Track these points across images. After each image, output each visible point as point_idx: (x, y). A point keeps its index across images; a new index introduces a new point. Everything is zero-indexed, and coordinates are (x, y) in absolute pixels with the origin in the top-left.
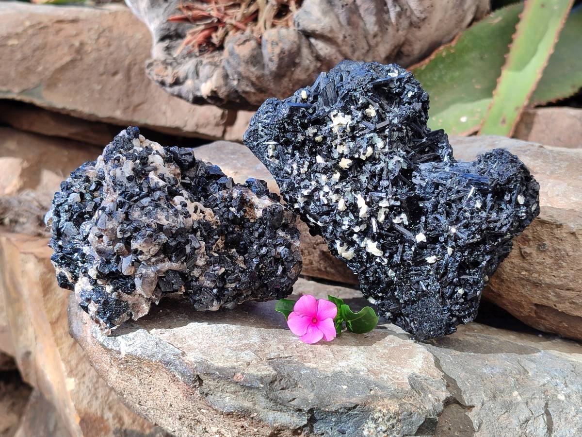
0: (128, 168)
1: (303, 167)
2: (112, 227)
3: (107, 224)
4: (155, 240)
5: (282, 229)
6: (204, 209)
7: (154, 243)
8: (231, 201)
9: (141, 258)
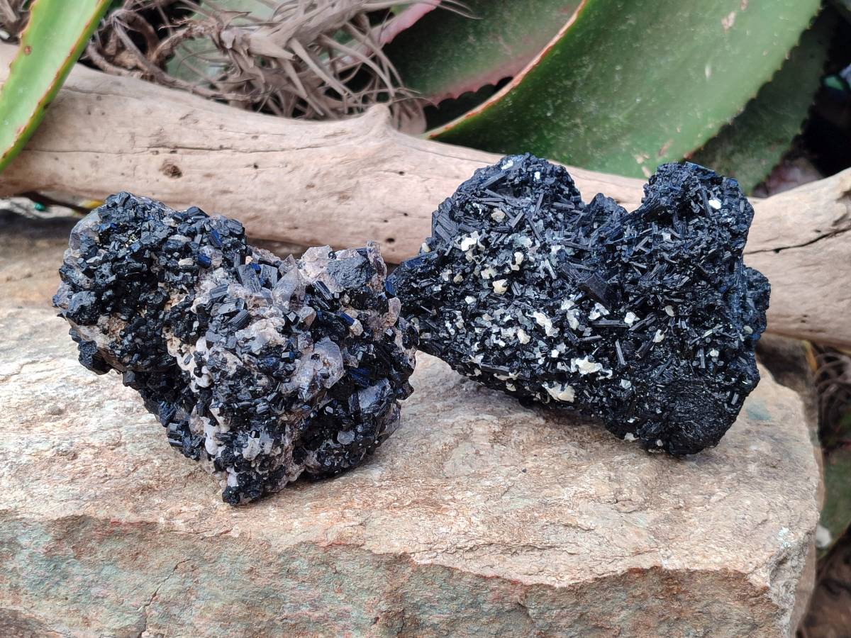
1: (457, 320)
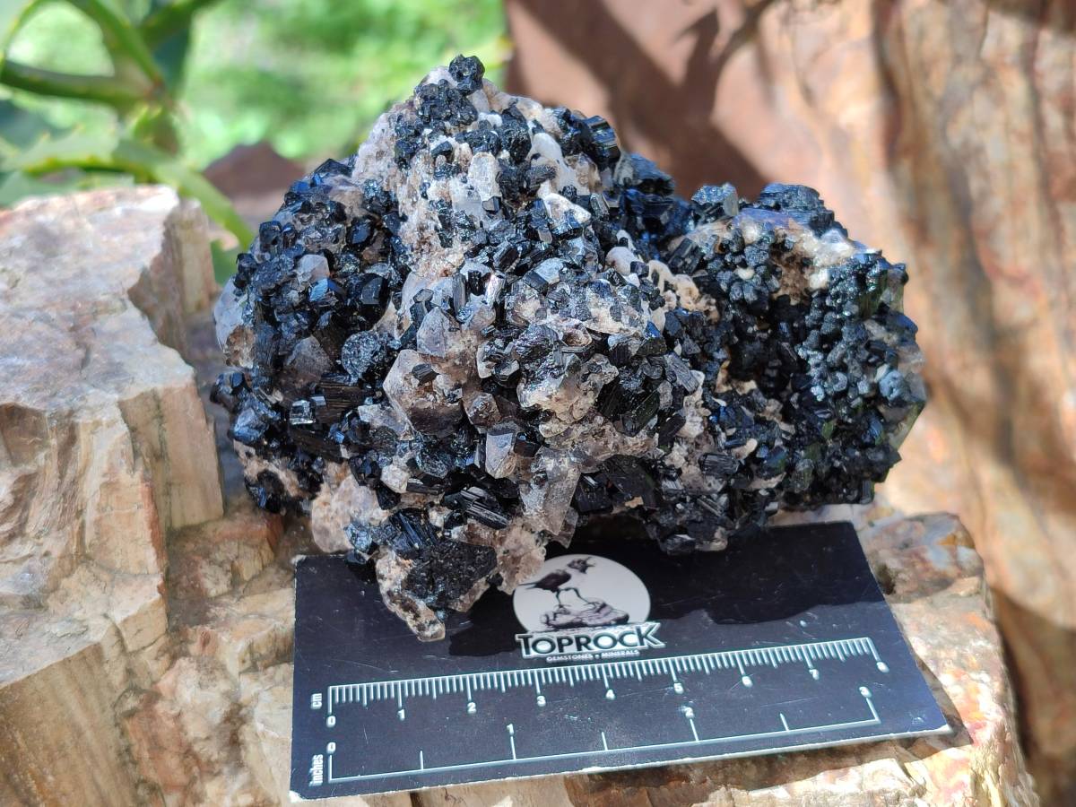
0: (484, 174)
2: (462, 348)
3: (449, 342)
4: (585, 380)
5: (877, 320)
6: (673, 279)
7: (584, 386)
8: (741, 252)
9: (547, 431)
